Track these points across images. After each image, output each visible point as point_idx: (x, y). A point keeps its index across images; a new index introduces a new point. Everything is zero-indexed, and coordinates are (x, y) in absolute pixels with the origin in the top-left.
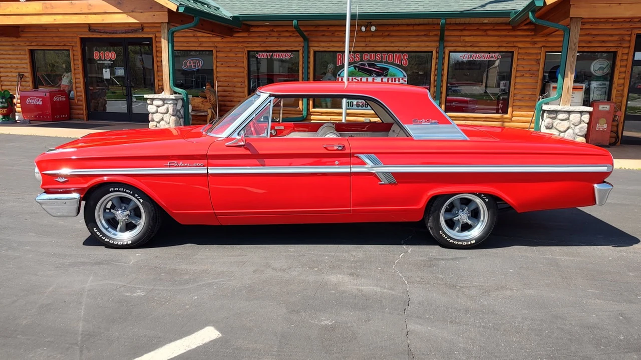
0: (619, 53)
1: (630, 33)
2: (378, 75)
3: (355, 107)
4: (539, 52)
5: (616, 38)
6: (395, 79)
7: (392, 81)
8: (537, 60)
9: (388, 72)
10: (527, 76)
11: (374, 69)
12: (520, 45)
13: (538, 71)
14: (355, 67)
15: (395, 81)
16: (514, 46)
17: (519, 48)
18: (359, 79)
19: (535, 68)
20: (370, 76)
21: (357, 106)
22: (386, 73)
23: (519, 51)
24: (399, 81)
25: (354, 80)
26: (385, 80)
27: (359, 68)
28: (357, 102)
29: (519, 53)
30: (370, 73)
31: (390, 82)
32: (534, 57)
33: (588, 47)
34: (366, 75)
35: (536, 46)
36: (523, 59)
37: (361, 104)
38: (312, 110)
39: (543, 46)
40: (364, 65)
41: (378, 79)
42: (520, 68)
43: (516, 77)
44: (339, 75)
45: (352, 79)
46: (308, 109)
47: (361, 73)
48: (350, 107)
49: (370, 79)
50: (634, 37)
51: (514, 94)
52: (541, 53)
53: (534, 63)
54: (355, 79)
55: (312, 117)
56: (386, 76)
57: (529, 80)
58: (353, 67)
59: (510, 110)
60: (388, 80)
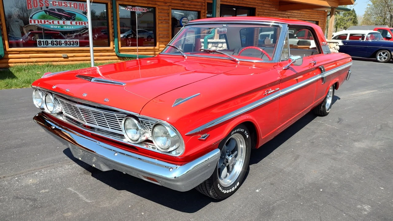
0: (202, 12)
1: (204, 1)
2: (68, 19)
3: (50, 45)
4: (168, 8)
5: (200, 4)
6: (82, 23)
7: (80, 24)
8: (168, 13)
9: (75, 17)
10: (164, 23)
11: (63, 14)
12: (158, 3)
13: (169, 20)
14: (46, 11)
15: (82, 24)
16: (156, 4)
17: (159, 5)
18: (51, 22)
19: (167, 18)
20: (61, 19)
21: (52, 44)
22: (73, 17)
23: (159, 8)
24: (85, 24)
25: (47, 23)
26: (74, 23)
27: (49, 12)
28: (52, 41)
29: (158, 9)
30: (60, 17)
31: (78, 24)
32: (166, 11)
33: (190, 8)
34: (57, 19)
35: (166, 5)
36: (161, 12)
37: (55, 43)
38: (8, 49)
39: (170, 5)
40: (54, 10)
41: (68, 23)
42: (160, 18)
43: (159, 23)
44: (31, 18)
45: (45, 22)
46: (5, 49)
47: (52, 17)
48: (45, 46)
49: (61, 22)
50: (206, 4)
51: (159, 34)
52: (169, 9)
53: (166, 15)
54: (47, 21)
55: (10, 56)
56: (74, 20)
57: (165, 25)
58: (44, 12)
59: (158, 44)
60: (76, 23)
